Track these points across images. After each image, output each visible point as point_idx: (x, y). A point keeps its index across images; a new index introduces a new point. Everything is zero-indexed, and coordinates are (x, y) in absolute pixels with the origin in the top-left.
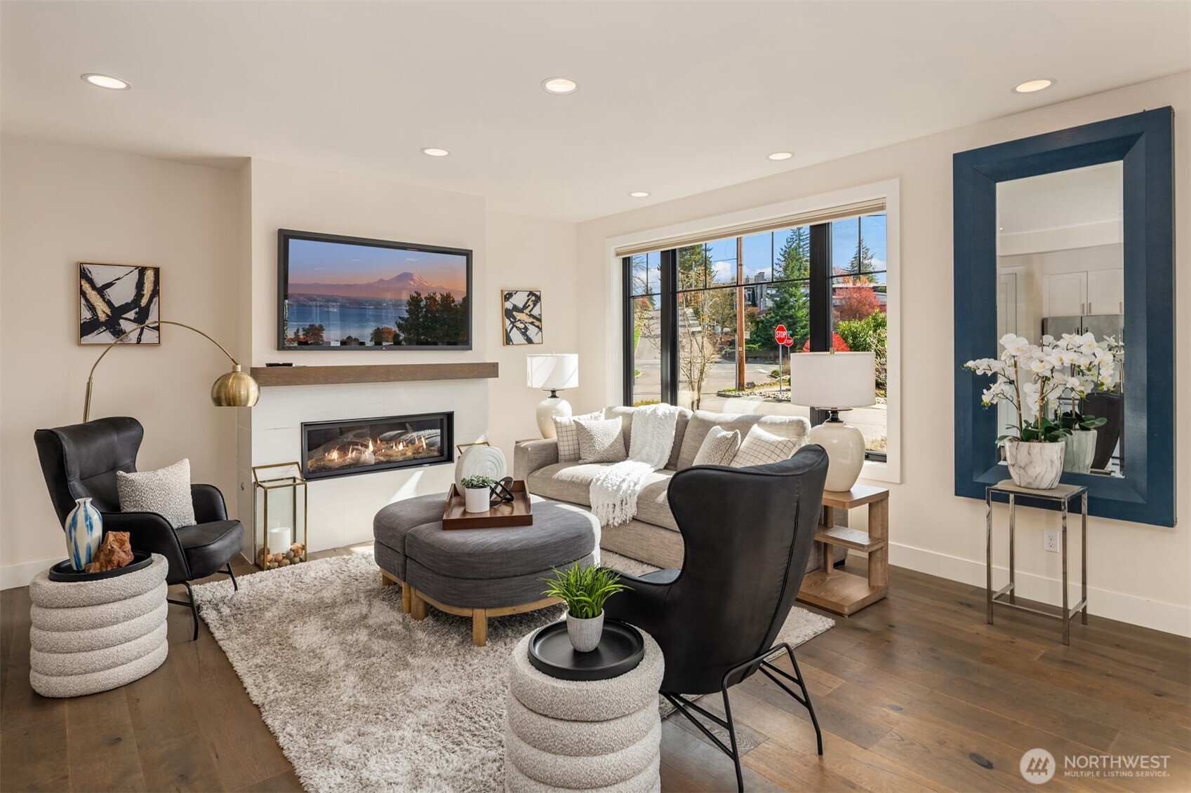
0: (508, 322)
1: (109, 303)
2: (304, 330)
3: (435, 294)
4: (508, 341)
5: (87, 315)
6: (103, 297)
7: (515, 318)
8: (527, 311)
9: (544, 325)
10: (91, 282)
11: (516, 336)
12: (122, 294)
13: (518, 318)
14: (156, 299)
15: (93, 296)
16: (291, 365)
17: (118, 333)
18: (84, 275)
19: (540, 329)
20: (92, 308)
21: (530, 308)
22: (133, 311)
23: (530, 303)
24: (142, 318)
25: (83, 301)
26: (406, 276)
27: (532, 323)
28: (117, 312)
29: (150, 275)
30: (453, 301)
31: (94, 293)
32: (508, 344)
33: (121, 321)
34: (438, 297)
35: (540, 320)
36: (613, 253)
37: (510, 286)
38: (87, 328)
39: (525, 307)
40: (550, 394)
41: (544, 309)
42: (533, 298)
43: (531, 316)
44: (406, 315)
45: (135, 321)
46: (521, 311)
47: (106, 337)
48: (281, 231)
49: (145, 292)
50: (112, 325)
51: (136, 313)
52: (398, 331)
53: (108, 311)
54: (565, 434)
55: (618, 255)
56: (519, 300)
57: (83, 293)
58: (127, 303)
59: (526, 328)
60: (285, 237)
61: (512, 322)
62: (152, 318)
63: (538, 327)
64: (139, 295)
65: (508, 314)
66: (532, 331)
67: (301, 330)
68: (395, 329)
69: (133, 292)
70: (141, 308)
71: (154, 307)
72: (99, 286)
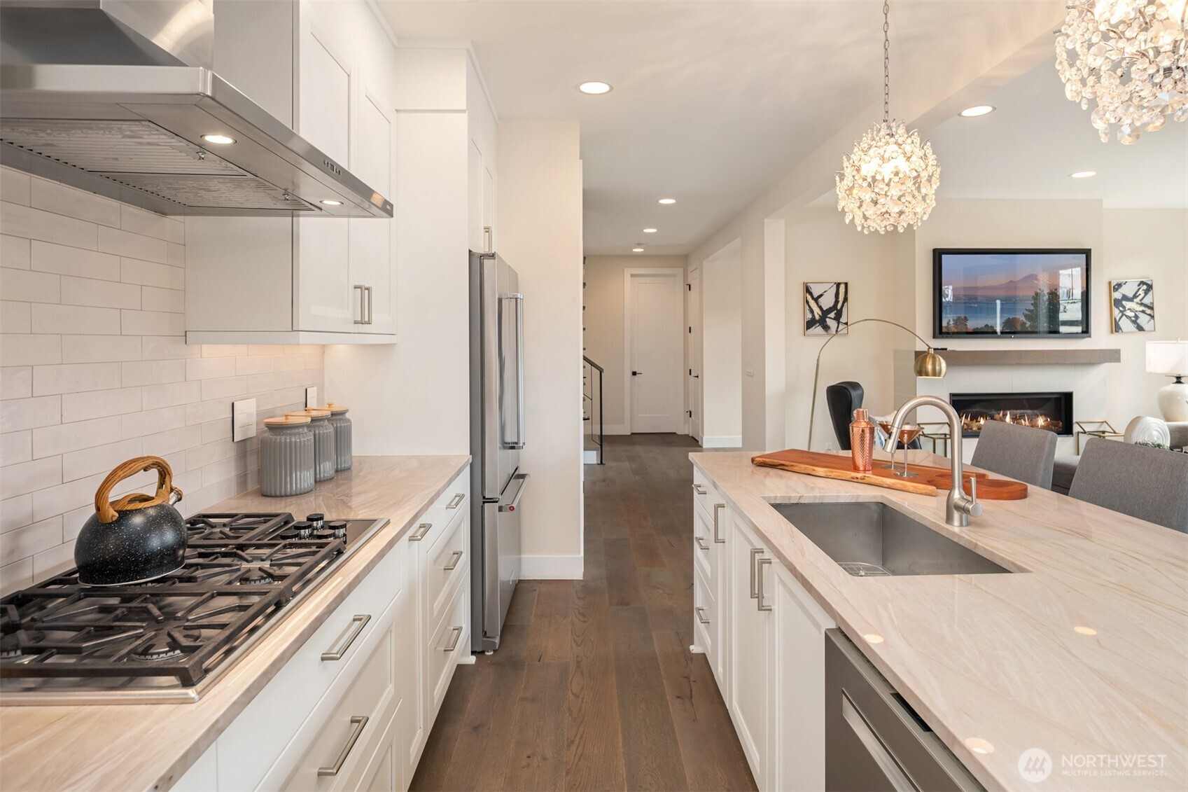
0: (1116, 311)
1: (821, 308)
2: (954, 320)
4: (1116, 329)
5: (809, 316)
6: (817, 304)
7: (1123, 307)
8: (1137, 300)
9: (1157, 312)
10: (811, 294)
11: (1124, 324)
12: (827, 302)
13: (1127, 307)
14: (846, 304)
15: (812, 303)
16: (946, 349)
17: (826, 328)
18: (808, 290)
19: (1153, 317)
20: (812, 311)
21: (1140, 297)
22: (833, 313)
23: (1141, 292)
24: (838, 318)
25: (808, 307)
26: (1031, 277)
27: (1143, 312)
28: (825, 313)
29: (842, 288)
30: (1073, 296)
31: (813, 301)
32: (1116, 332)
33: (827, 319)
34: (1060, 292)
35: (1152, 308)
37: (1119, 277)
38: (810, 324)
39: (1135, 296)
40: (1175, 380)
41: (1157, 297)
42: (1145, 287)
43: (1142, 304)
44: (1032, 308)
45: (834, 319)
46: (1130, 300)
47: (818, 329)
48: (935, 250)
49: (840, 299)
50: (822, 322)
51: (835, 314)
52: (1025, 320)
53: (820, 313)
56: (1129, 290)
57: (807, 302)
58: (830, 308)
59: (1136, 317)
60: (938, 254)
61: (1121, 312)
62: (843, 319)
63: (1149, 315)
64: (837, 302)
65: (1117, 303)
66: (1143, 319)
67: (952, 320)
68: (1022, 318)
69: (834, 300)
70: (838, 311)
71: (844, 310)
72: (815, 297)
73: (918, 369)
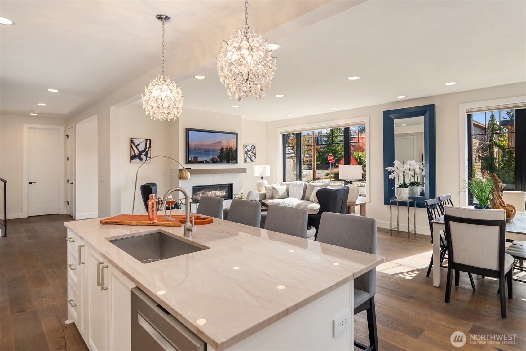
0: (246, 155)
1: (138, 150)
3: (227, 147)
4: (246, 161)
5: (133, 154)
6: (137, 148)
7: (248, 154)
8: (251, 151)
9: (257, 156)
10: (134, 144)
11: (248, 159)
12: (141, 148)
13: (249, 154)
14: (150, 149)
15: (134, 148)
16: (190, 168)
17: (141, 159)
18: (132, 142)
19: (255, 157)
20: (134, 152)
21: (252, 150)
23: (252, 149)
24: (146, 155)
25: (132, 150)
26: (220, 142)
27: (253, 155)
28: (140, 153)
29: (148, 142)
30: (233, 149)
31: (135, 147)
32: (246, 162)
33: (141, 155)
34: (228, 148)
35: (255, 154)
36: (280, 133)
37: (246, 143)
38: (133, 157)
39: (251, 150)
40: (261, 178)
41: (256, 151)
42: (253, 147)
43: (253, 153)
44: (220, 154)
46: (249, 151)
47: (137, 160)
48: (186, 129)
49: (147, 147)
50: (139, 157)
51: (145, 153)
53: (138, 153)
54: (268, 190)
55: (281, 133)
56: (249, 148)
57: (132, 147)
58: (143, 150)
59: (251, 157)
60: (187, 130)
61: (247, 155)
62: (149, 156)
63: (255, 156)
64: (146, 148)
65: (246, 152)
66: (253, 158)
68: (217, 158)
69: (144, 147)
70: (146, 152)
71: (149, 151)
72: (136, 145)
73: (180, 176)
